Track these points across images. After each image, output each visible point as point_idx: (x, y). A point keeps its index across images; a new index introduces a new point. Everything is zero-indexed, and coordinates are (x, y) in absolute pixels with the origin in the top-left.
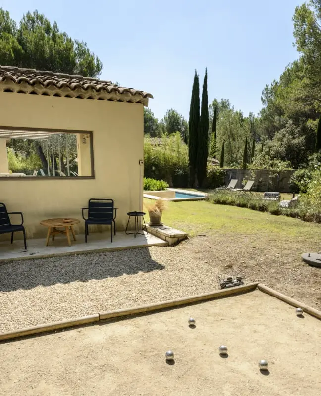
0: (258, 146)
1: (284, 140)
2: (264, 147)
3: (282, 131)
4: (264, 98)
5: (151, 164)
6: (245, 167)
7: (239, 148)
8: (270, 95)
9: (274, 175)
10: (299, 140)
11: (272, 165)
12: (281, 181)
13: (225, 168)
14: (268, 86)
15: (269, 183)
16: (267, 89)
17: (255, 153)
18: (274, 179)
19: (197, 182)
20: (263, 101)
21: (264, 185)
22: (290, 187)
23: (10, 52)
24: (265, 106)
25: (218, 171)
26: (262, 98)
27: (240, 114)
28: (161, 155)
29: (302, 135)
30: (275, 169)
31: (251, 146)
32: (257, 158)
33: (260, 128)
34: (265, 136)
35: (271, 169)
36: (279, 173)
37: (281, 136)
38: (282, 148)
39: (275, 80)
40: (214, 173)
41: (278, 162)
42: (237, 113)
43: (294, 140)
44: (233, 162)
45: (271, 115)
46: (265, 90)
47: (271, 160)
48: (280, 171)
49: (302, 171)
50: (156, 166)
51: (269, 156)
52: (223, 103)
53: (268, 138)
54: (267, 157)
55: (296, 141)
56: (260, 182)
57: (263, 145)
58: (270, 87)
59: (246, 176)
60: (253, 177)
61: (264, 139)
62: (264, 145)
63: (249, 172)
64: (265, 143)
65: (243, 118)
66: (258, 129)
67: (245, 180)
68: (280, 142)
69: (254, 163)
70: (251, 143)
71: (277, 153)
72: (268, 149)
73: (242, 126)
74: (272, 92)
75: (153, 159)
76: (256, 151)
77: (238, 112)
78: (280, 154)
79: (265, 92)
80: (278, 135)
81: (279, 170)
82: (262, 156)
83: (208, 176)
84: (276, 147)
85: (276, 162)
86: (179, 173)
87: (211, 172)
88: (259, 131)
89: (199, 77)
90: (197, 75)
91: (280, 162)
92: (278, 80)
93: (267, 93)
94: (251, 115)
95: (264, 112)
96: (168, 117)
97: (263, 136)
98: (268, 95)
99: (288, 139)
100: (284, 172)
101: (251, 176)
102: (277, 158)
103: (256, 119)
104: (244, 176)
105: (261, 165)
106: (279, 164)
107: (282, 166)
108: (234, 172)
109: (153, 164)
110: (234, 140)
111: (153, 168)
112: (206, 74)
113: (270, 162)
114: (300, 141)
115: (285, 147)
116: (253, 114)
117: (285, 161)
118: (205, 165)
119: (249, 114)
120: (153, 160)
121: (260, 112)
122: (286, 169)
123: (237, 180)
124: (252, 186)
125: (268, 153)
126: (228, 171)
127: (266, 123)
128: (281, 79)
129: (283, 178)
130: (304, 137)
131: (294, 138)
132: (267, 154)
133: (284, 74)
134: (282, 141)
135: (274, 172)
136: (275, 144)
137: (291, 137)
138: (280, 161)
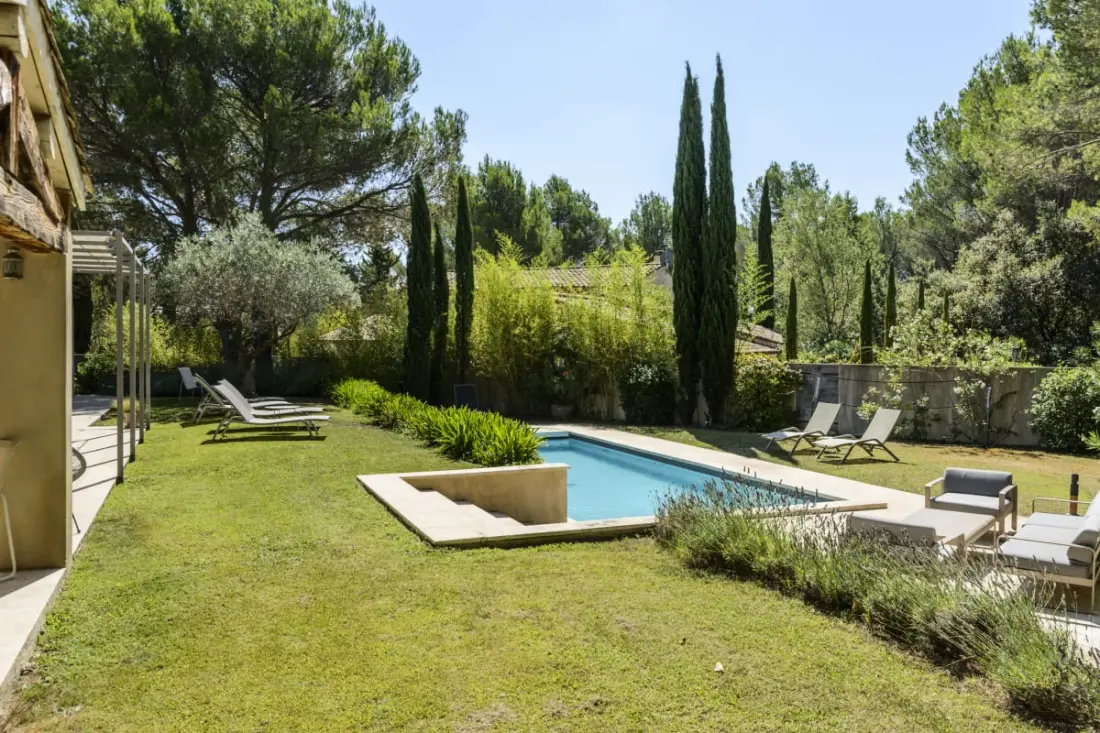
0: (907, 291)
1: (994, 270)
2: (926, 291)
3: (983, 242)
5: (554, 347)
6: (867, 357)
7: (850, 296)
8: (934, 144)
9: (972, 388)
10: (1043, 270)
11: (960, 353)
12: (1000, 404)
13: (802, 359)
14: (925, 121)
15: (955, 412)
16: (921, 128)
17: (898, 310)
18: (974, 402)
19: (703, 407)
20: (914, 164)
21: (938, 419)
22: (1034, 429)
23: (128, 29)
24: (921, 177)
25: (775, 371)
26: (908, 154)
27: (849, 202)
28: (585, 320)
29: (1051, 256)
30: (973, 364)
31: (885, 290)
32: (908, 329)
33: (908, 238)
34: (928, 260)
35: (960, 364)
36: (988, 380)
37: (980, 257)
38: (988, 296)
39: (944, 105)
40: (759, 377)
41: (982, 342)
42: (838, 198)
43: (1026, 270)
44: (832, 338)
45: (942, 201)
46: (918, 132)
47: (956, 335)
48: (992, 374)
49: (1074, 374)
50: (571, 355)
51: (946, 319)
52: (797, 173)
53: (937, 266)
54: (939, 323)
55: (1034, 272)
56: (921, 410)
57: (923, 286)
58: (931, 124)
59: (873, 390)
60: (894, 394)
61: (924, 270)
62: (928, 286)
63: (881, 375)
64: (928, 281)
65: (859, 213)
66: (903, 242)
67: (867, 401)
68: (978, 278)
69: (896, 346)
70: (884, 281)
71: (973, 310)
72: (941, 300)
73: (853, 233)
74: (938, 136)
75: (560, 332)
76: (901, 305)
77: (843, 196)
78: (984, 315)
79: (916, 138)
80: (969, 256)
81: (987, 368)
82: (922, 322)
83: (740, 387)
84: (969, 292)
85: (972, 339)
86: (642, 378)
87: (749, 375)
88: (908, 246)
89: (700, 83)
90: (693, 75)
91: (990, 343)
93: (924, 140)
94: (880, 204)
95: (920, 193)
96: (640, 214)
97: (920, 260)
98: (928, 147)
99: (1006, 268)
100: (1005, 377)
101: (889, 389)
102: (976, 327)
103: (897, 216)
104: (865, 389)
105: (920, 349)
106: (988, 350)
107: (998, 355)
108: (830, 373)
109: (561, 349)
110: (831, 273)
111: (559, 362)
112: (720, 71)
113: (954, 342)
114: (1047, 274)
115: (999, 291)
116: (886, 202)
117: (1003, 337)
118: (731, 352)
119: (874, 203)
120: (561, 336)
121: (907, 193)
122: (1012, 365)
123: (839, 405)
124: (897, 425)
125: (940, 312)
126: (807, 370)
127: (929, 224)
129: (1004, 398)
130: (1058, 259)
131: (1026, 263)
132: (937, 315)
133: (971, 85)
134: (985, 272)
135: (969, 376)
136: (965, 283)
137: (1013, 259)
138: (988, 338)
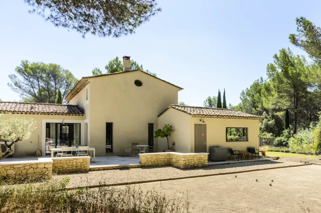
4: (242, 97)
92: (249, 88)
128: (251, 87)
